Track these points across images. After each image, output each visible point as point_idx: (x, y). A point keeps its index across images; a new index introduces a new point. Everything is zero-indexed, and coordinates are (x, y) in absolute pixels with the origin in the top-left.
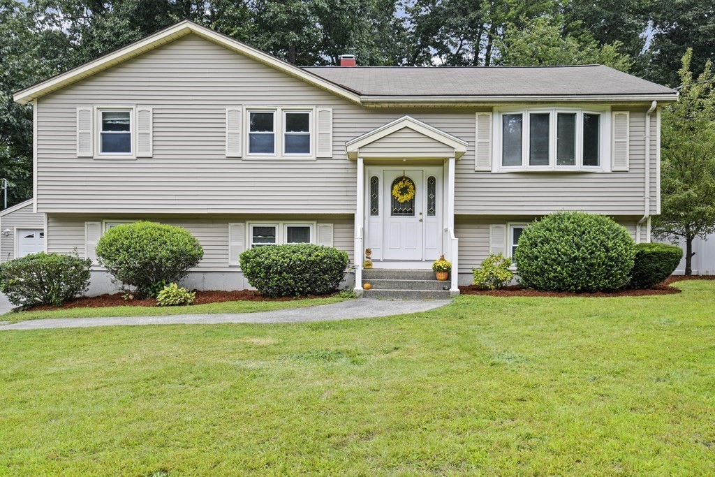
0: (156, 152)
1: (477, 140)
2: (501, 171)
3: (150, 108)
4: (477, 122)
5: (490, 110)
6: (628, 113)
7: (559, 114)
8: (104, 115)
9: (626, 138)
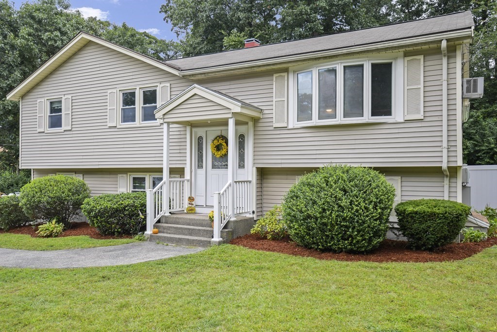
0: (73, 126)
1: (274, 100)
2: (296, 126)
3: (70, 96)
4: (274, 83)
5: (286, 70)
6: (421, 57)
7: (345, 67)
8: (51, 103)
9: (419, 84)
